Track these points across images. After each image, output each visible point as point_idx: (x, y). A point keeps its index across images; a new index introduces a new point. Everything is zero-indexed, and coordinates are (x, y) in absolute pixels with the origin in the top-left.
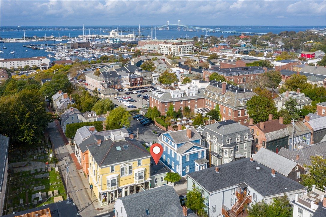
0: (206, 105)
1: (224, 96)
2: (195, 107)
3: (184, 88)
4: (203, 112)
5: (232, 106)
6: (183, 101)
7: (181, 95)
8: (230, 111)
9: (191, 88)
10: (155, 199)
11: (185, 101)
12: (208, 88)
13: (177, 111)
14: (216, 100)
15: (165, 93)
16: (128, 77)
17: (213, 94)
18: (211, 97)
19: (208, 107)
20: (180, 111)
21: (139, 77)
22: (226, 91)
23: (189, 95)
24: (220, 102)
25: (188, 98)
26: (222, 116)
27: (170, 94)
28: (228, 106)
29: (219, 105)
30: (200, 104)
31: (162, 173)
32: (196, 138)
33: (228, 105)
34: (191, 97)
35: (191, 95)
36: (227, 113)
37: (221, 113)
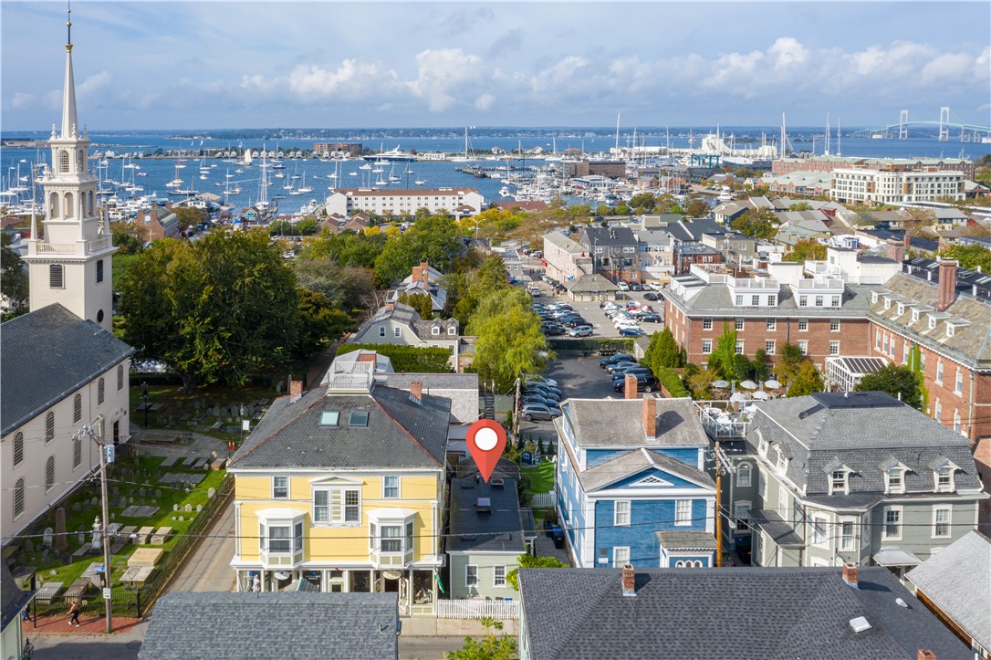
0: (877, 349)
1: (947, 314)
2: (832, 350)
3: (789, 275)
4: (853, 371)
5: (967, 356)
6: (779, 320)
7: (771, 299)
8: (959, 378)
9: (819, 278)
10: (289, 633)
11: (785, 324)
12: (894, 285)
13: (752, 357)
14: (911, 329)
15: (709, 285)
16: (669, 249)
17: (903, 306)
18: (893, 319)
19: (883, 356)
20: (764, 358)
21: (709, 251)
22: (960, 298)
23: (803, 303)
24: (926, 337)
25: (798, 314)
26: (930, 395)
27: (726, 291)
28: (952, 353)
29: (922, 350)
30: (850, 341)
31: (501, 549)
32: (680, 437)
33: (953, 349)
34: (812, 308)
35: (811, 302)
36: (949, 386)
37: (926, 381)
